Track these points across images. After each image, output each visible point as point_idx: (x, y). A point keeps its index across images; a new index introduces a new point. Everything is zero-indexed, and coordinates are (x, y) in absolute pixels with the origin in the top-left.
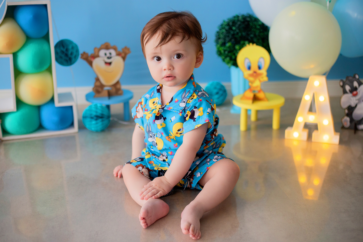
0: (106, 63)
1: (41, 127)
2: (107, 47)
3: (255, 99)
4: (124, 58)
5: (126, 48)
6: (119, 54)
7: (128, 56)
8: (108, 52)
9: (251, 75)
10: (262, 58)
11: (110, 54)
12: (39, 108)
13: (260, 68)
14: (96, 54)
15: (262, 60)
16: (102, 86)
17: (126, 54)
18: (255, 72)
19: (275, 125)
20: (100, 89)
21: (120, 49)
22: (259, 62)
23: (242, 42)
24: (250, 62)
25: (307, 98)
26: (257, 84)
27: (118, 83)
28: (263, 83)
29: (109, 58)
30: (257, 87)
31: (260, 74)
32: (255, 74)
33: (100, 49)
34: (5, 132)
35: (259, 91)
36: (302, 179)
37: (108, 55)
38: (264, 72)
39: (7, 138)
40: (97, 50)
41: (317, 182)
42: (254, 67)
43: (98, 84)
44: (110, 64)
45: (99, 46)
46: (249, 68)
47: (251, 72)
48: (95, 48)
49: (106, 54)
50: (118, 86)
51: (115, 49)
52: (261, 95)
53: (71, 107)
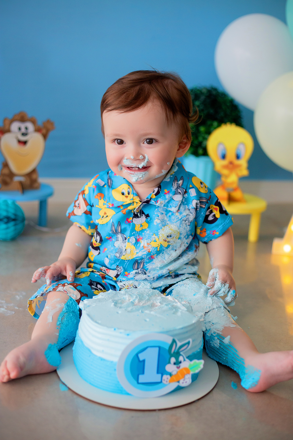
0: (20, 142)
2: (22, 119)
3: (231, 199)
4: (45, 136)
5: (48, 121)
6: (38, 130)
7: (51, 134)
8: (23, 126)
9: (226, 167)
10: (242, 144)
11: (26, 128)
13: (238, 157)
14: (7, 127)
15: (242, 147)
16: (12, 175)
17: (48, 131)
18: (231, 163)
19: (253, 235)
20: (8, 180)
21: (40, 123)
22: (238, 149)
23: (209, 122)
24: (225, 149)
26: (233, 179)
27: (34, 171)
28: (242, 179)
29: (24, 134)
30: (232, 183)
31: (238, 166)
32: (231, 166)
33: (12, 121)
35: (235, 190)
37: (23, 130)
38: (243, 163)
40: (7, 122)
42: (231, 156)
43: (6, 171)
44: (25, 143)
45: (10, 116)
46: (224, 157)
47: (225, 162)
48: (5, 120)
49: (20, 129)
50: (34, 176)
51: (33, 122)
52: (237, 194)
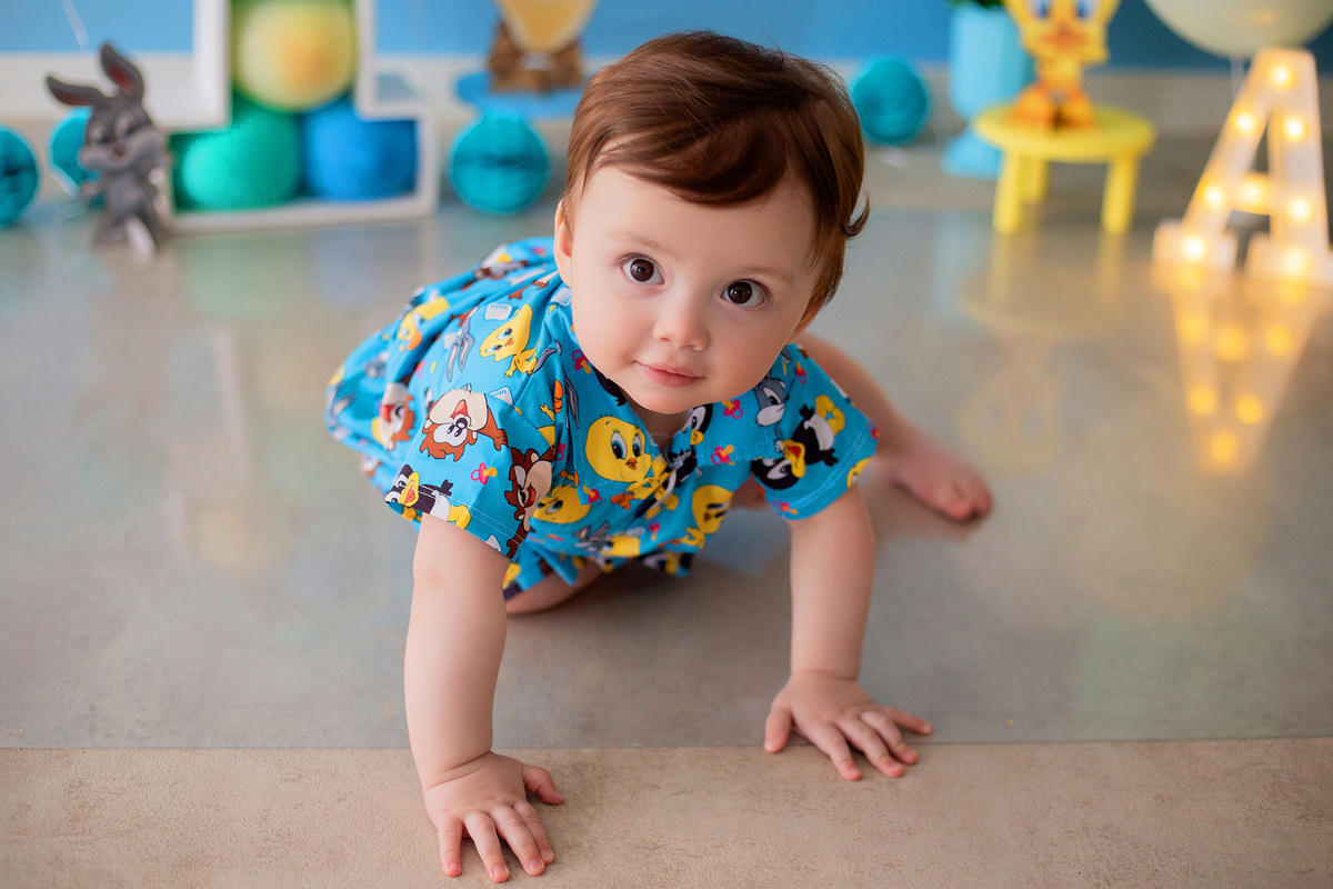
1: (303, 189)
3: (1059, 121)
9: (1049, 39)
12: (299, 120)
13: (1081, 13)
16: (516, 54)
18: (1063, 29)
19: (1115, 215)
20: (508, 65)
25: (1244, 124)
26: (1065, 69)
27: (574, 45)
30: (1064, 80)
31: (1080, 38)
32: (1062, 36)
34: (182, 201)
35: (1072, 97)
36: (1202, 400)
38: (1094, 31)
39: (189, 221)
41: (1252, 411)
42: (1062, 11)
43: (504, 46)
46: (1044, 13)
47: (1047, 27)
50: (572, 58)
52: (1077, 109)
53: (409, 126)
